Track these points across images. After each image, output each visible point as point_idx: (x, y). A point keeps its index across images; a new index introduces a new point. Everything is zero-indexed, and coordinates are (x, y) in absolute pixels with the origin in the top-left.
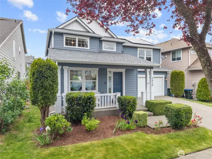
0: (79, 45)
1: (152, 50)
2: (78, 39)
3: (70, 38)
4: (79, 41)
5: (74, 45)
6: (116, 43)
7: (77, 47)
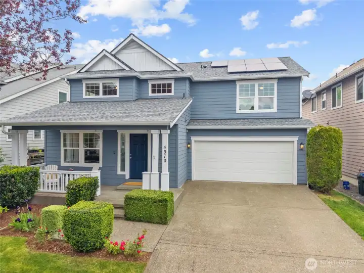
0: (105, 93)
1: (275, 82)
2: (103, 83)
3: (91, 84)
4: (104, 87)
5: (97, 93)
6: (175, 80)
7: (101, 96)
